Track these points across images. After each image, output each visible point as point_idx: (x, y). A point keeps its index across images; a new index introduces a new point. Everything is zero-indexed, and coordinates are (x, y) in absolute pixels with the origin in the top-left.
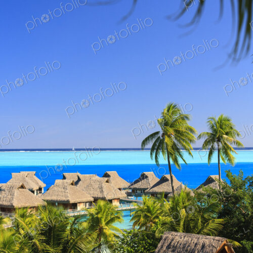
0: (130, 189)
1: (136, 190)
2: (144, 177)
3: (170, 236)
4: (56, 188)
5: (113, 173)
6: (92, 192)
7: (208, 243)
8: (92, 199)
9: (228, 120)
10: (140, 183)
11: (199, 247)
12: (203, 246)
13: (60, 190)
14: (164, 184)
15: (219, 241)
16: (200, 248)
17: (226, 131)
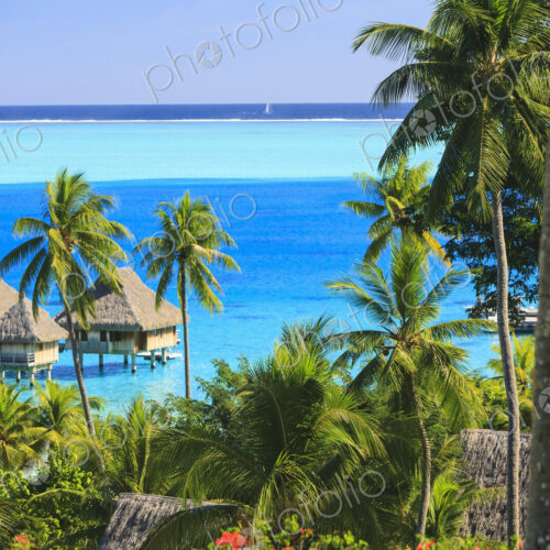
3: (133, 501)
17: (200, 233)
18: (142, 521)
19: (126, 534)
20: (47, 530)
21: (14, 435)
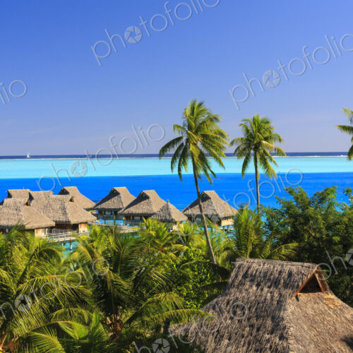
0: (96, 209)
1: (105, 212)
2: (114, 194)
3: (245, 263)
4: (5, 210)
5: (73, 190)
6: (51, 215)
7: (295, 271)
8: (54, 224)
9: (268, 122)
10: (109, 202)
11: (285, 275)
12: (290, 274)
13: (11, 211)
14: (143, 202)
15: (309, 267)
16: (286, 277)
17: (265, 136)
18: (251, 275)
19: (242, 284)
20: (185, 290)
21: (166, 249)
